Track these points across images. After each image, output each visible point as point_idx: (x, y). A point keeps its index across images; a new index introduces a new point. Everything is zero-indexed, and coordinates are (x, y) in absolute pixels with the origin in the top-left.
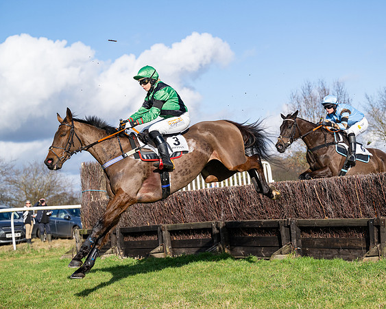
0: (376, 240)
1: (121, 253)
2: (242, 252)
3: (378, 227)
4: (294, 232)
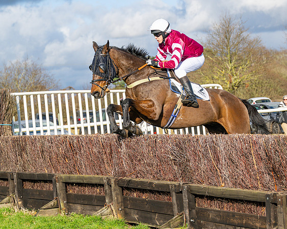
1: (20, 203)
2: (136, 217)
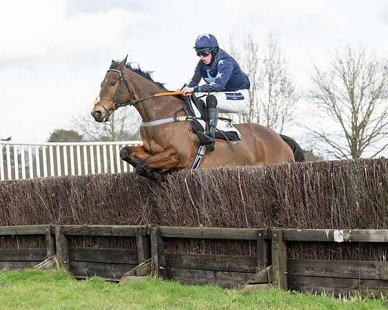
0: (266, 261)
3: (269, 242)
4: (154, 245)
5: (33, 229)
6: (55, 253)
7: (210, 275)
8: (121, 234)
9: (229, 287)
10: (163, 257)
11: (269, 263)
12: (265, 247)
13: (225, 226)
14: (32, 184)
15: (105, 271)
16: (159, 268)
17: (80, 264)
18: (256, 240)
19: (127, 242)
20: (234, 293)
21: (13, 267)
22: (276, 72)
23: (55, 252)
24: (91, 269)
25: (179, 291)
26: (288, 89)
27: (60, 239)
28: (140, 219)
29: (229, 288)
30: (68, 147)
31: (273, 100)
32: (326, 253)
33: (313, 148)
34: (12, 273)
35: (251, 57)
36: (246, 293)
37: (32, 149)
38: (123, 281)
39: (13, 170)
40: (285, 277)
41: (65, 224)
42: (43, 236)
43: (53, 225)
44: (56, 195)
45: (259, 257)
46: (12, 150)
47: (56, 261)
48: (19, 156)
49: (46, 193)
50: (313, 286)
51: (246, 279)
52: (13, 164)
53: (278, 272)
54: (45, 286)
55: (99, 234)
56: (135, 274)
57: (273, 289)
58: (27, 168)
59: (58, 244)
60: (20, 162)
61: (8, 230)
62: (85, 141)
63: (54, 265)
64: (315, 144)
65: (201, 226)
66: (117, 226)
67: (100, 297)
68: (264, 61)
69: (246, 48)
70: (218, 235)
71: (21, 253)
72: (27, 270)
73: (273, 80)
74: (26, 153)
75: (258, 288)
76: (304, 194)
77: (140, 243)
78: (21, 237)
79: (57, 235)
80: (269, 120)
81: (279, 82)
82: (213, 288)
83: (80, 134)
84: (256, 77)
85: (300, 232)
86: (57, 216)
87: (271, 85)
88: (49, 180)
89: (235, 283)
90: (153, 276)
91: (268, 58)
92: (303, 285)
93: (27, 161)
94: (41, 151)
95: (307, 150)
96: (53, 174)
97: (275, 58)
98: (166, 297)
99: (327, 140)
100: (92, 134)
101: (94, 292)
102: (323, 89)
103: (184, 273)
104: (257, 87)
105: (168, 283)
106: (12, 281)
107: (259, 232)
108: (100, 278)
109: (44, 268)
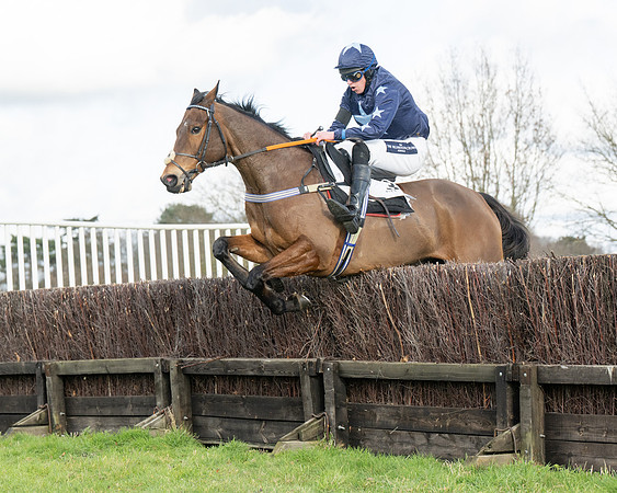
0: (510, 416)
3: (515, 385)
4: (330, 390)
5: (135, 364)
6: (170, 403)
7: (420, 439)
8: (276, 373)
9: (450, 458)
10: (344, 410)
11: (516, 420)
12: (509, 394)
13: (444, 359)
14: (133, 292)
15: (250, 432)
16: (337, 429)
17: (210, 421)
18: (494, 383)
19: (285, 386)
20: (457, 469)
21: (101, 426)
22: (526, 111)
23: (168, 401)
24: (227, 430)
25: (369, 465)
26: (545, 139)
27: (178, 381)
28: (307, 347)
29: (451, 460)
30: (190, 233)
31: (521, 155)
32: (607, 404)
33: (585, 233)
34: (100, 435)
35: (485, 87)
36: (478, 469)
37: (132, 236)
38: (278, 449)
39: (101, 270)
40: (542, 443)
41: (185, 356)
42: (150, 376)
43: (166, 358)
44: (171, 309)
45: (499, 410)
46: (100, 238)
47: (171, 416)
48: (112, 247)
49: (155, 305)
50: (587, 458)
51: (478, 446)
52: (101, 259)
53: (529, 435)
54: (152, 456)
55: (241, 372)
56: (299, 438)
57: (521, 462)
58: (124, 266)
59: (174, 389)
60: (112, 256)
61: (93, 366)
62: (217, 223)
63: (168, 422)
64: (590, 226)
65: (406, 359)
66: (269, 360)
67: (241, 474)
68: (507, 93)
69: (477, 71)
70: (432, 374)
71: (114, 404)
72: (124, 431)
73: (522, 124)
74: (123, 243)
75: (497, 460)
76: (572, 308)
77: (307, 387)
78: (113, 376)
79: (173, 373)
80: (514, 187)
81: (532, 127)
82: (425, 459)
83: (209, 211)
84: (495, 119)
85: (566, 370)
86: (172, 343)
87: (518, 132)
88: (161, 286)
89: (460, 452)
90: (327, 440)
91: (513, 88)
92: (570, 455)
93: (123, 255)
94: (146, 239)
95: (576, 236)
96: (165, 276)
97: (525, 88)
98: (349, 475)
99: (610, 221)
100: (228, 211)
101: (232, 466)
102: (602, 138)
103: (377, 436)
104: (495, 135)
105: (352, 452)
106: (101, 448)
107: (500, 369)
108: (242, 444)
109: (151, 427)
